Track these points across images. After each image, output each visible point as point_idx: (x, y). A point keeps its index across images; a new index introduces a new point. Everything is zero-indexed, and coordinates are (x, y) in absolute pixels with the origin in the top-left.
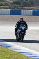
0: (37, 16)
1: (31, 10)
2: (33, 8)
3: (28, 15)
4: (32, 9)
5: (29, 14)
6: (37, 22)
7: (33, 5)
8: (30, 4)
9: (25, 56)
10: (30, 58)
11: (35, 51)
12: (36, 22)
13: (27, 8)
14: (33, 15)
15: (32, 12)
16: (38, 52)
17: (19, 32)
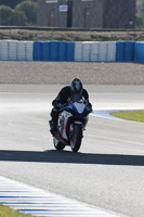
0: (50, 63)
1: (26, 39)
2: (34, 32)
3: (17, 60)
4: (30, 38)
5: (22, 54)
6: (50, 83)
7: (35, 22)
8: (25, 17)
9: (10, 211)
10: (27, 215)
11: (45, 189)
12: (45, 83)
13: (14, 32)
14: (35, 59)
15: (31, 49)
16: (54, 195)
17: (66, 119)
